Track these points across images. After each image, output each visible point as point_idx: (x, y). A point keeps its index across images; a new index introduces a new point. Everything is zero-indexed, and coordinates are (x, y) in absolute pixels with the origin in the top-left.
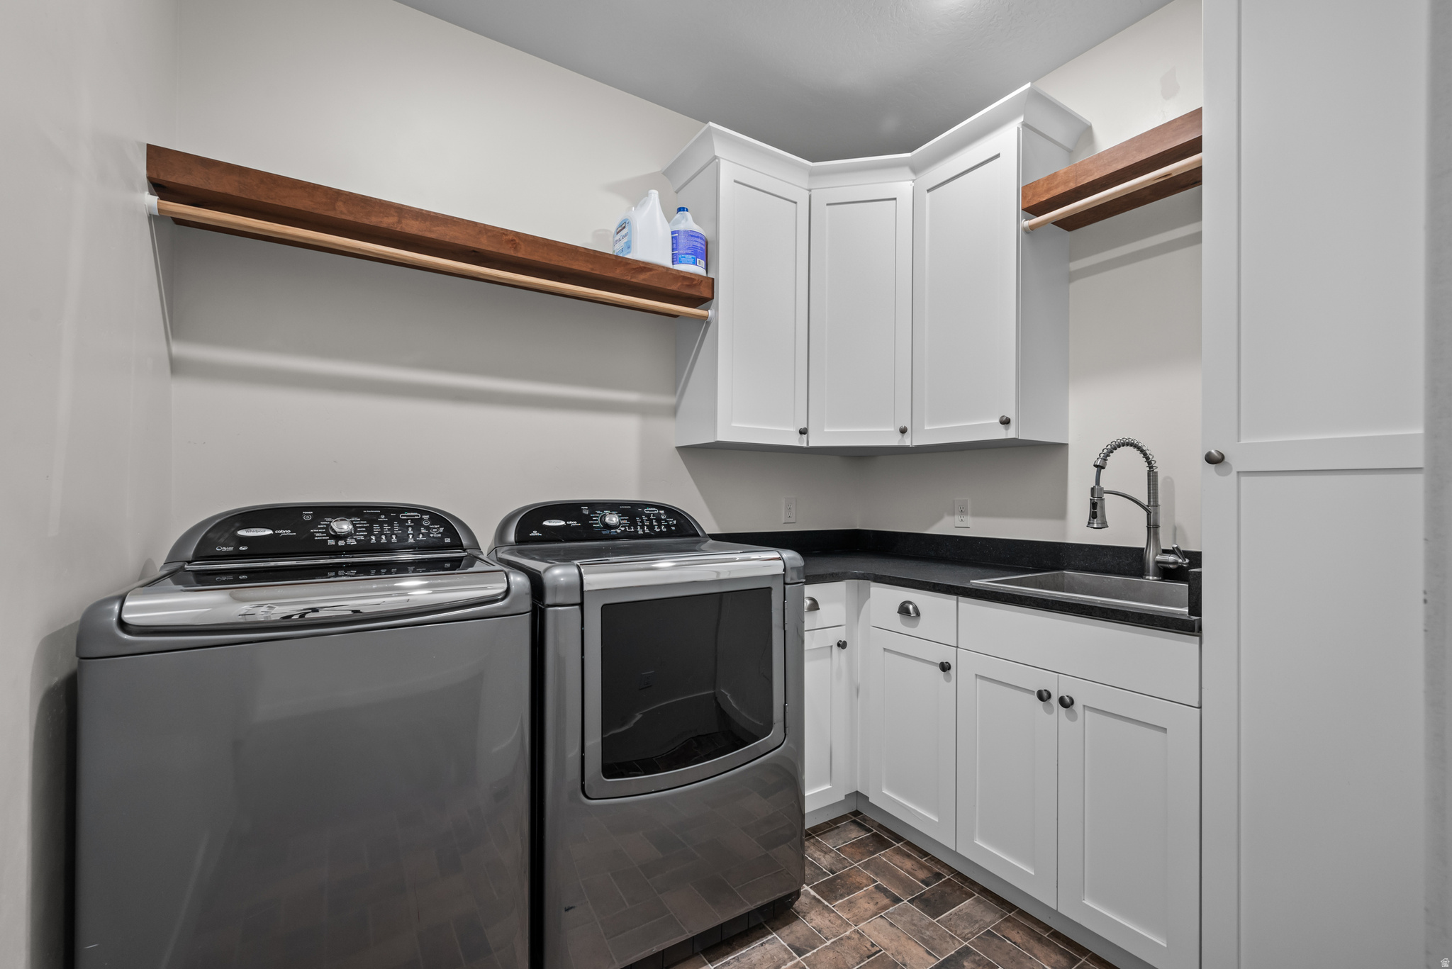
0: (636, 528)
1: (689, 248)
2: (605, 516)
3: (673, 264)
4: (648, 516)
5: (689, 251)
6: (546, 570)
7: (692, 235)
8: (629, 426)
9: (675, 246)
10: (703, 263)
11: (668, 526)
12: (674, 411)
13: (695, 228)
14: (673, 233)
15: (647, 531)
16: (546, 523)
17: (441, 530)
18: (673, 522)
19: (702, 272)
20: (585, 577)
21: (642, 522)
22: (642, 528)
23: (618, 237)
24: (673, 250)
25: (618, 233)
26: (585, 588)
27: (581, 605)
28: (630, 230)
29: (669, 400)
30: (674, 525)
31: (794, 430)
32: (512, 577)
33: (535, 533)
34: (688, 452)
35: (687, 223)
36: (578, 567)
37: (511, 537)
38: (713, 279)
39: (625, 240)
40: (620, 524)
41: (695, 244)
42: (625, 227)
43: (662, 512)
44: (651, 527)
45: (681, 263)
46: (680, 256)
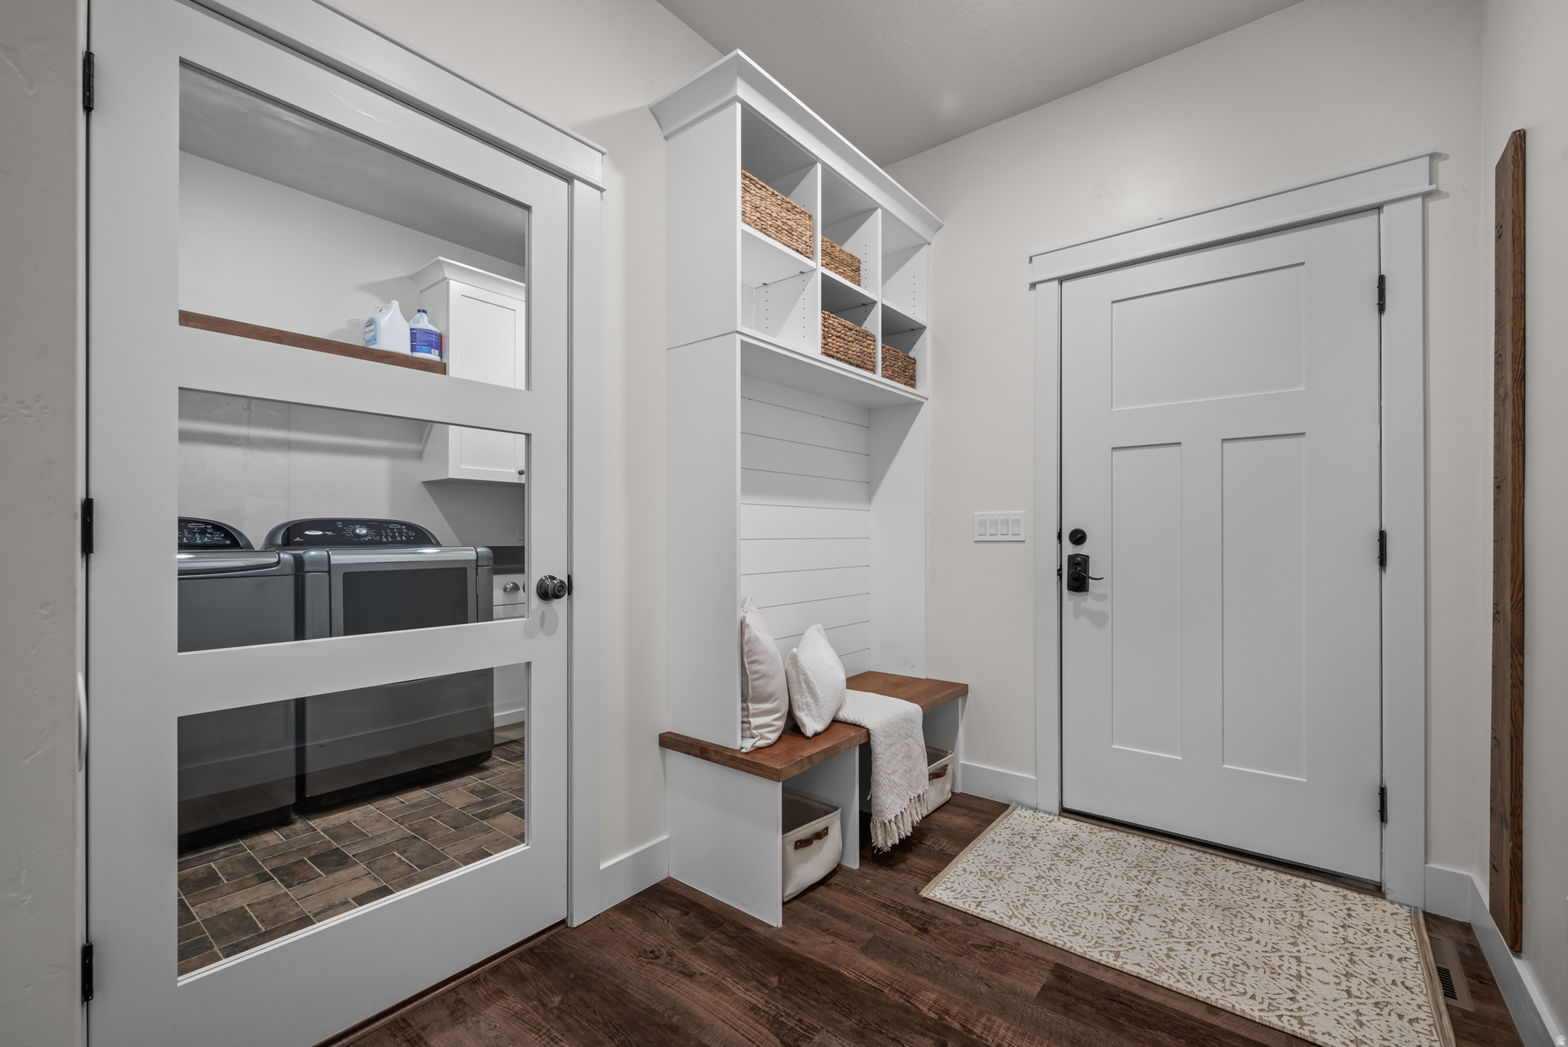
0: (381, 538)
1: (425, 342)
2: (355, 529)
3: (412, 351)
4: (392, 530)
5: (425, 344)
6: (304, 553)
7: (428, 332)
8: (380, 467)
9: (413, 339)
10: (437, 352)
11: (408, 537)
12: (419, 455)
13: (431, 327)
14: (411, 329)
15: (390, 539)
16: (307, 533)
17: (223, 535)
18: (411, 533)
19: (437, 359)
20: (331, 556)
21: (387, 533)
22: (386, 537)
23: (367, 329)
24: (412, 342)
25: (367, 326)
26: (331, 563)
27: (329, 572)
28: (376, 327)
29: (419, 447)
30: (412, 536)
31: (514, 471)
32: (281, 555)
33: (298, 539)
34: (430, 485)
35: (424, 323)
36: (328, 552)
37: (279, 541)
38: (445, 364)
39: (372, 334)
40: (368, 534)
41: (430, 338)
42: (371, 324)
43: (404, 527)
44: (394, 537)
45: (419, 352)
46: (417, 347)
